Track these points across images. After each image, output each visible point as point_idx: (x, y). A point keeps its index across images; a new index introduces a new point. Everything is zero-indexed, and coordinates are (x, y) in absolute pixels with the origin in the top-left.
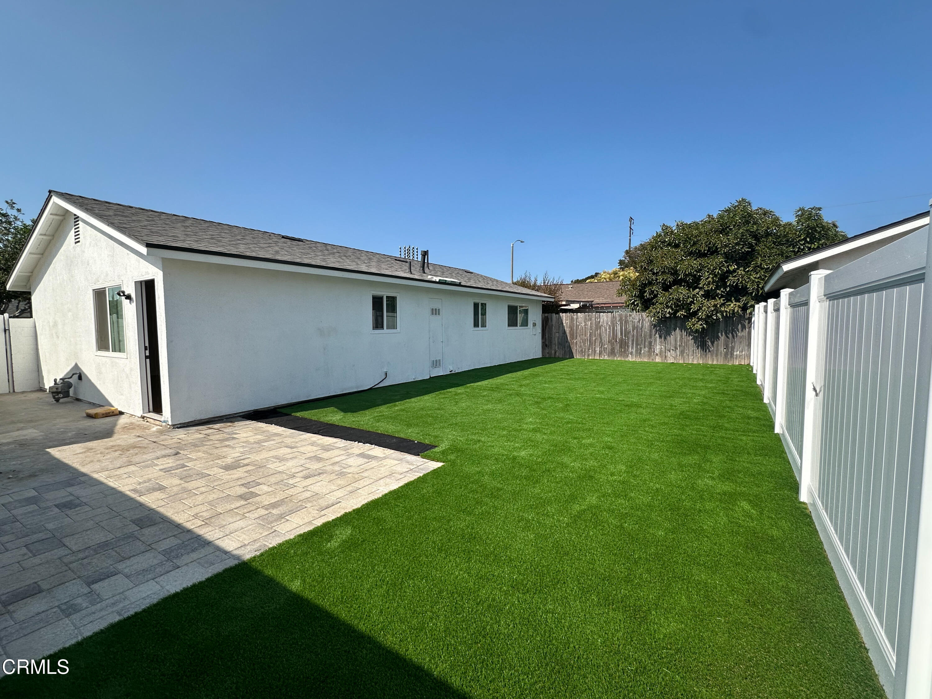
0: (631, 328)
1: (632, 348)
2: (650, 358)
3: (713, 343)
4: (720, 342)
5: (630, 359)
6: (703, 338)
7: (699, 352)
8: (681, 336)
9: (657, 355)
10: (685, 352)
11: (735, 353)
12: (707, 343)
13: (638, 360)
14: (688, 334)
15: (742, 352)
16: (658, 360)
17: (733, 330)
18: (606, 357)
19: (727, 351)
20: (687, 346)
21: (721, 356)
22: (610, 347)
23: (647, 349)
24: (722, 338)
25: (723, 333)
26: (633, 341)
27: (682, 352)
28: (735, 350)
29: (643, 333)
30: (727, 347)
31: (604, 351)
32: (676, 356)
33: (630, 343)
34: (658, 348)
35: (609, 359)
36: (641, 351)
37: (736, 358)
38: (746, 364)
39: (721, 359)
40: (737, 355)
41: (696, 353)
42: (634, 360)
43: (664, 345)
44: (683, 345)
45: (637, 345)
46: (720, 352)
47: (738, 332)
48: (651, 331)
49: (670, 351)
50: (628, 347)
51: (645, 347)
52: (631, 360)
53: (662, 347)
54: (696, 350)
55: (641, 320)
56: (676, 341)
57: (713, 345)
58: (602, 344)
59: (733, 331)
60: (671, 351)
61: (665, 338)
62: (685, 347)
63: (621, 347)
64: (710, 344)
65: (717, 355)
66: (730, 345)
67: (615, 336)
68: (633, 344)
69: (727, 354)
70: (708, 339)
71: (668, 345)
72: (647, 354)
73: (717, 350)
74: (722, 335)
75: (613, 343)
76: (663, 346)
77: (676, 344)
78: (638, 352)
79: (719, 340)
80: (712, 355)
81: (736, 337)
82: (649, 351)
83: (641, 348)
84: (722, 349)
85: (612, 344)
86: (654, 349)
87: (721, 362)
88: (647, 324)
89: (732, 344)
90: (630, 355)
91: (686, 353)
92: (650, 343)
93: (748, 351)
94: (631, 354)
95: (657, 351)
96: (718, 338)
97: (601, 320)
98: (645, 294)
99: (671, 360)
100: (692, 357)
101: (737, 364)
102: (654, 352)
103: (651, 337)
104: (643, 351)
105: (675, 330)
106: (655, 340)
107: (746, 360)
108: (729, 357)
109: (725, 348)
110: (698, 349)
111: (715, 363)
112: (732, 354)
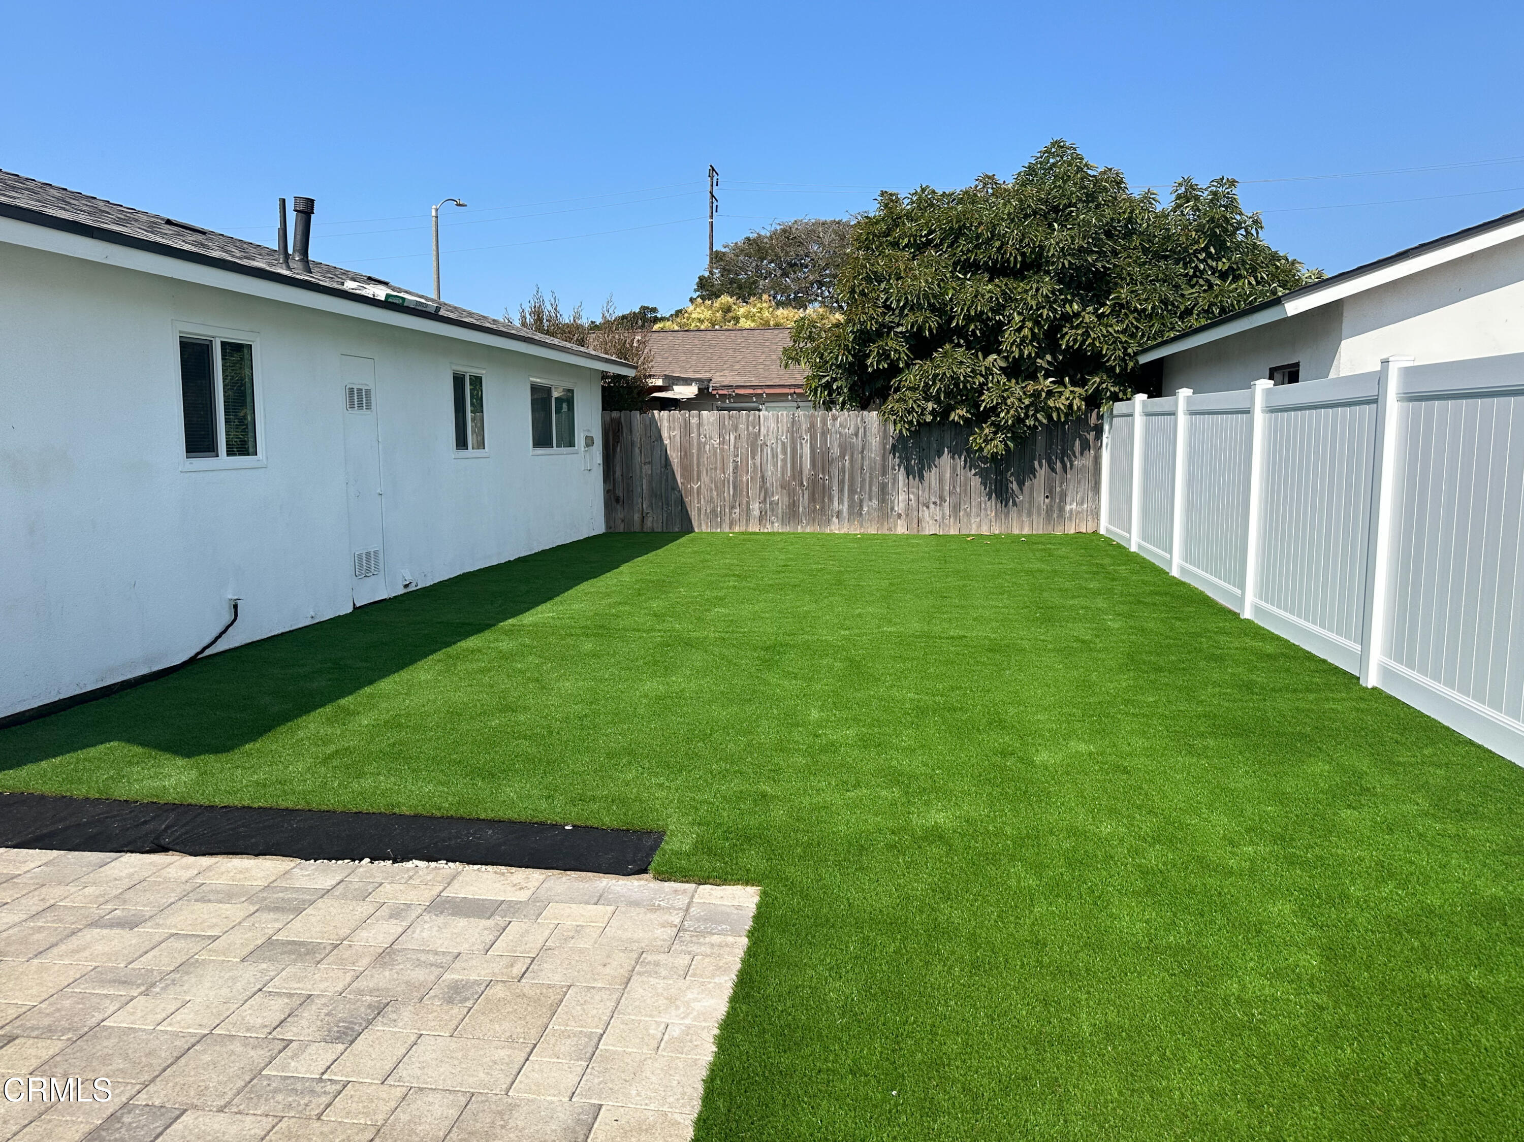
0: (836, 451)
1: (841, 501)
2: (882, 524)
3: (1021, 484)
4: (1036, 481)
5: (836, 528)
6: (1001, 473)
7: (993, 507)
8: (954, 469)
9: (899, 516)
10: (962, 507)
11: (1068, 508)
12: (1010, 485)
13: (855, 530)
14: (968, 465)
15: (1082, 503)
16: (901, 528)
17: (1064, 453)
18: (777, 527)
19: (1051, 502)
20: (966, 494)
21: (1039, 514)
22: (786, 499)
23: (875, 502)
24: (1042, 472)
25: (1044, 461)
26: (841, 483)
27: (956, 509)
28: (1068, 500)
29: (866, 463)
30: (1051, 492)
31: (772, 510)
32: (943, 518)
33: (835, 488)
34: (900, 500)
35: (784, 530)
36: (861, 507)
37: (1070, 519)
38: (1090, 531)
39: (1038, 523)
40: (1071, 510)
41: (986, 509)
42: (844, 531)
43: (915, 490)
44: (958, 490)
45: (852, 491)
46: (1036, 505)
47: (1075, 457)
48: (884, 458)
49: (928, 507)
50: (831, 499)
51: (870, 499)
52: (837, 532)
53: (912, 496)
54: (985, 504)
55: (861, 431)
56: (941, 481)
57: (1021, 489)
58: (766, 493)
59: (1065, 455)
60: (932, 506)
61: (921, 478)
62: (963, 495)
63: (812, 499)
64: (1015, 486)
65: (1030, 514)
66: (1058, 489)
67: (797, 473)
68: (841, 491)
69: (1051, 510)
70: (1012, 474)
71: (924, 491)
72: (876, 514)
73: (1031, 502)
74: (1041, 466)
75: (794, 490)
76: (913, 493)
77: (942, 489)
78: (856, 511)
79: (1035, 477)
80: (1020, 513)
81: (1071, 468)
82: (879, 508)
83: (861, 501)
84: (1040, 499)
85: (792, 494)
86: (892, 502)
87: (1038, 529)
88: (874, 441)
89: (1061, 486)
90: (835, 520)
91: (965, 510)
92: (883, 488)
93: (1094, 501)
94: (838, 517)
95: (900, 507)
96: (1033, 471)
97: (763, 431)
98: (869, 361)
99: (930, 528)
100: (978, 520)
101: (1072, 531)
102: (892, 509)
103: (884, 473)
104: (865, 509)
105: (940, 454)
106: (895, 480)
107: (1090, 523)
108: (1055, 515)
109: (1047, 497)
110: (990, 499)
111: (1026, 531)
112: (1061, 510)
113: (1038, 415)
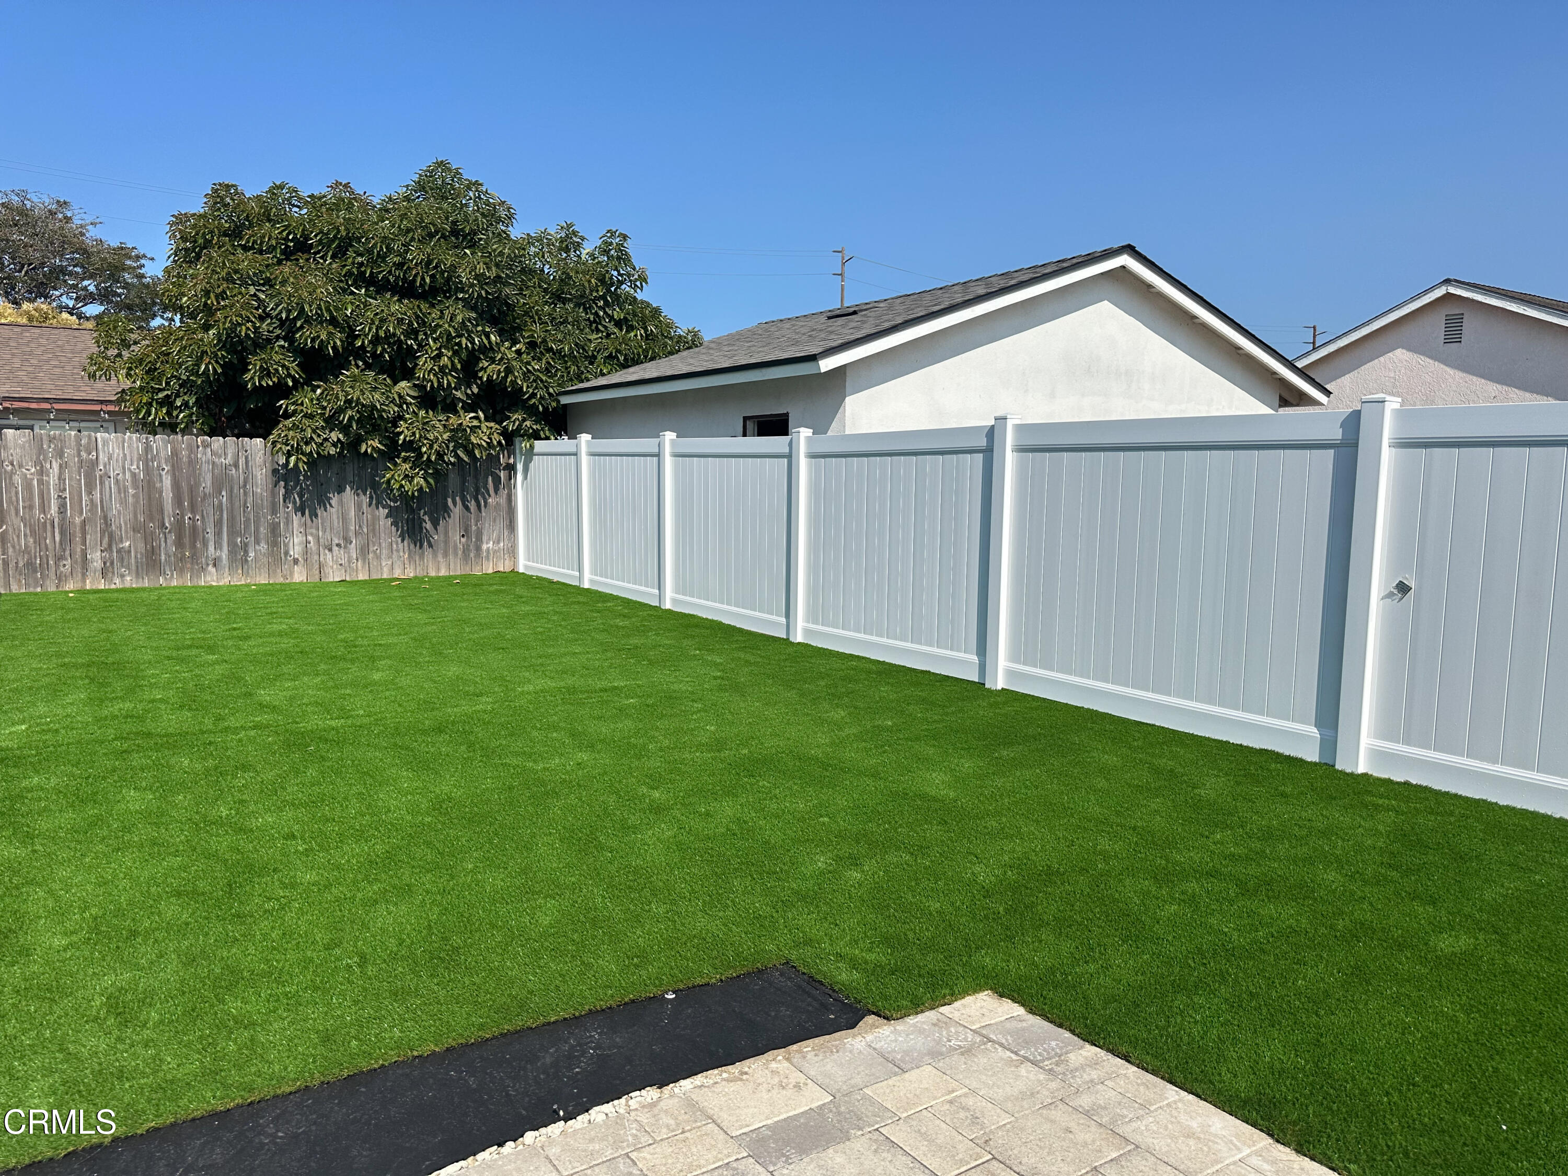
0: (207, 483)
1: (218, 545)
2: (275, 572)
3: (435, 524)
4: (451, 521)
5: (212, 578)
6: (413, 511)
7: (406, 548)
8: (359, 506)
9: (296, 561)
10: (371, 549)
11: (484, 547)
12: (424, 524)
13: (239, 580)
14: (374, 502)
15: (498, 542)
16: (299, 575)
17: (477, 491)
18: (129, 581)
19: (467, 541)
20: (374, 534)
21: (456, 554)
22: (141, 545)
23: (263, 546)
24: (457, 510)
25: (458, 498)
26: (218, 524)
27: (364, 551)
28: (485, 538)
29: (250, 500)
30: (466, 530)
31: (122, 560)
32: (349, 562)
33: (210, 530)
34: (296, 545)
35: (140, 585)
36: (246, 552)
37: (488, 558)
38: (508, 569)
39: (455, 563)
40: (488, 549)
41: (398, 551)
42: (225, 581)
43: (314, 531)
44: (365, 530)
45: (232, 533)
46: (451, 545)
47: (490, 496)
48: (273, 494)
49: (330, 550)
50: (205, 544)
51: (257, 542)
52: (214, 584)
53: (310, 538)
54: (397, 544)
55: (242, 461)
56: (344, 519)
57: (436, 529)
58: (111, 540)
59: (479, 494)
60: (335, 549)
61: (314, 515)
62: (371, 535)
63: (179, 543)
64: (428, 525)
65: (446, 555)
66: (474, 528)
67: (154, 508)
68: (218, 534)
69: (469, 550)
70: (425, 513)
71: (324, 531)
72: (265, 560)
73: (446, 542)
74: (455, 504)
75: (152, 533)
76: (312, 534)
77: (346, 529)
78: (239, 557)
79: (449, 517)
80: (435, 555)
81: (485, 506)
82: (271, 554)
83: (246, 545)
84: (455, 536)
85: (148, 538)
86: (286, 545)
87: (455, 570)
88: (261, 475)
89: (476, 525)
90: (211, 568)
91: (375, 552)
92: (274, 529)
93: (509, 540)
94: (215, 565)
95: (296, 551)
96: (446, 509)
97: (103, 458)
98: (247, 376)
99: (334, 575)
100: (390, 563)
101: (490, 571)
102: (286, 553)
103: (274, 511)
104: (252, 554)
105: (340, 490)
106: (288, 521)
107: (507, 562)
108: (472, 555)
109: (463, 536)
110: (403, 541)
111: (443, 573)
112: (478, 549)
113: (459, 452)
